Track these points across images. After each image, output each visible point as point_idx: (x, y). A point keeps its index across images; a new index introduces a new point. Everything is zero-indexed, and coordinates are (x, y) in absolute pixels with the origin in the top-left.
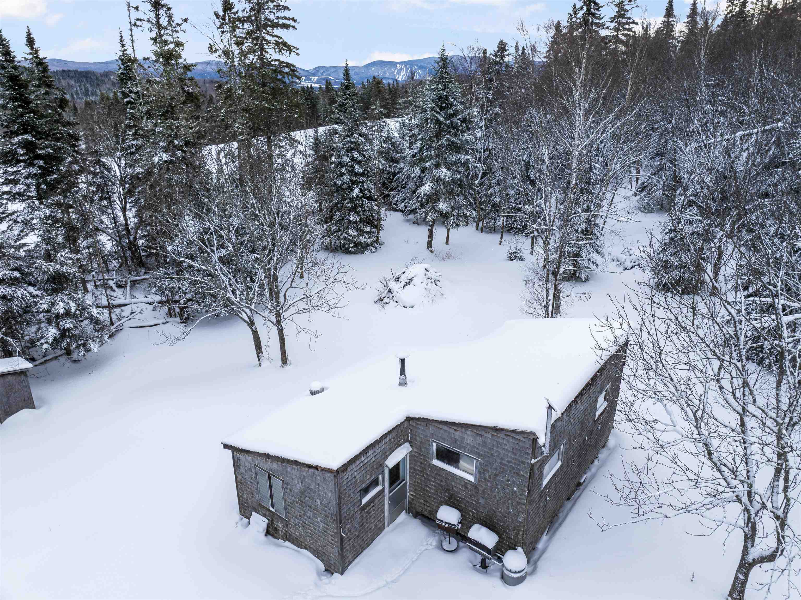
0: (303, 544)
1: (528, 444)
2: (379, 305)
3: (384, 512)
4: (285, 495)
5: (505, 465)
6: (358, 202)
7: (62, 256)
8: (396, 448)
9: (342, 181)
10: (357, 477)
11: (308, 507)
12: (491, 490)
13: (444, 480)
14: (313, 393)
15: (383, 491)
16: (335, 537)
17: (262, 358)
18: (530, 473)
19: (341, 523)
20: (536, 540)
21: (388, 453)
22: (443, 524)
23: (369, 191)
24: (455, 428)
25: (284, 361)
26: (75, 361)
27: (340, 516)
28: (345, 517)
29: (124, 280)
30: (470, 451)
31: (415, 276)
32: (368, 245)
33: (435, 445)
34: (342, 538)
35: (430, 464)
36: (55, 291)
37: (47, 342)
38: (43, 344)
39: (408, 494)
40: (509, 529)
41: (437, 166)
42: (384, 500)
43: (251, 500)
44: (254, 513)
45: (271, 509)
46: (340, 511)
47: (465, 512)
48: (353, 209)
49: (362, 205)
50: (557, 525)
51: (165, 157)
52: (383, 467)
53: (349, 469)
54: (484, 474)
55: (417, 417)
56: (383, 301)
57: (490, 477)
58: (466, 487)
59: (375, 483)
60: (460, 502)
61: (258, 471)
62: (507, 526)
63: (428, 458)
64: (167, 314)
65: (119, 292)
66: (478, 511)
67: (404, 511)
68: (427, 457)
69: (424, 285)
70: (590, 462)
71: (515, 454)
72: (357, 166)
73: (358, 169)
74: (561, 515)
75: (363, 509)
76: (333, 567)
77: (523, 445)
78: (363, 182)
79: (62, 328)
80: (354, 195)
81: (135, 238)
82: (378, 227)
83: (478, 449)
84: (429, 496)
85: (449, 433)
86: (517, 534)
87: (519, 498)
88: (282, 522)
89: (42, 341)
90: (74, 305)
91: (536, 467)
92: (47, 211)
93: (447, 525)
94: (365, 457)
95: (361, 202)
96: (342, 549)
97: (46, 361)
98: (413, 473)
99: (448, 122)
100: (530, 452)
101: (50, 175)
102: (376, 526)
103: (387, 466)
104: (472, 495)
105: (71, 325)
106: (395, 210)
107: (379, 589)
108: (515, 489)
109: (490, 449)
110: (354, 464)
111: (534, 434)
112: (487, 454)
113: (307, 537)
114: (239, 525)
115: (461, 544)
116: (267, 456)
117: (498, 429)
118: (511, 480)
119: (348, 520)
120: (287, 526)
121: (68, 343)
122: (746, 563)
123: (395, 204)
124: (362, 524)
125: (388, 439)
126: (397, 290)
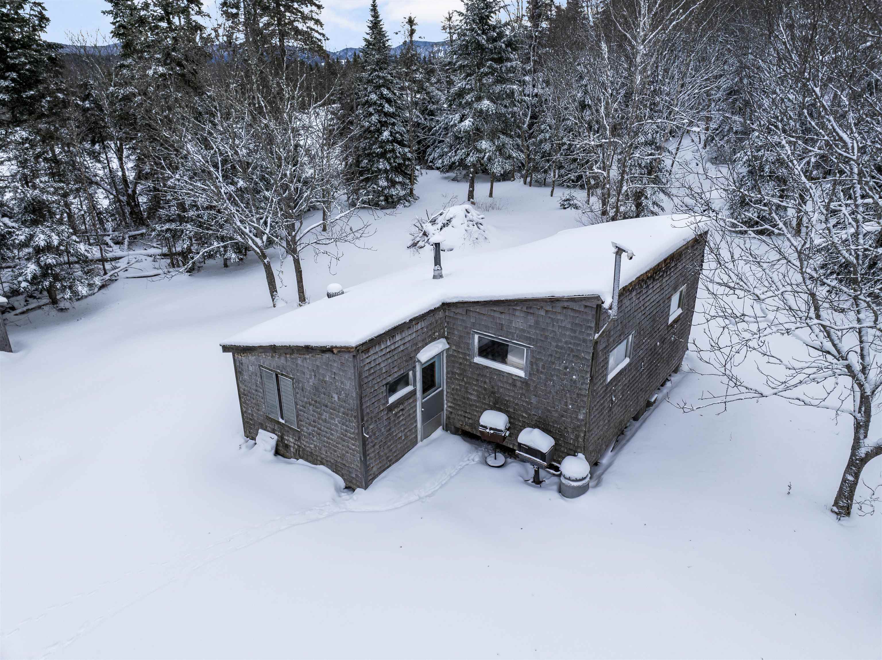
0: (319, 458)
1: (590, 315)
2: (412, 249)
3: (416, 421)
4: (296, 398)
5: (562, 348)
6: (389, 147)
7: (41, 182)
8: (430, 342)
9: (370, 123)
10: (382, 365)
11: (323, 408)
12: (545, 385)
13: (488, 381)
14: (329, 296)
15: (413, 393)
16: (356, 440)
17: (277, 298)
18: (593, 354)
19: (363, 420)
21: (420, 345)
22: (488, 430)
23: (401, 135)
24: (501, 309)
25: (302, 299)
26: (62, 310)
27: (362, 410)
28: (368, 413)
29: (121, 235)
30: (519, 338)
31: (454, 217)
32: (400, 199)
33: (476, 337)
34: (364, 440)
35: (471, 362)
36: (35, 223)
37: (26, 280)
38: (21, 282)
39: (445, 406)
40: (568, 432)
41: (479, 99)
42: (416, 406)
43: (257, 414)
44: (260, 431)
45: (281, 420)
46: (361, 404)
47: (514, 419)
48: (383, 155)
49: (393, 151)
50: (624, 442)
51: (161, 70)
52: (415, 362)
53: (372, 352)
54: (537, 364)
55: (455, 300)
56: (418, 245)
57: (543, 367)
58: (515, 386)
59: (404, 381)
60: (508, 407)
61: (264, 373)
62: (565, 428)
63: (469, 355)
64: (169, 265)
65: (116, 247)
66: (530, 415)
67: (441, 427)
68: (467, 355)
69: (465, 226)
70: (661, 381)
71: (575, 332)
72: (386, 105)
73: (387, 108)
74: (628, 433)
75: (391, 408)
76: (354, 481)
77: (585, 317)
78: (394, 124)
79: (42, 264)
80: (384, 138)
81: (134, 191)
82: (412, 179)
83: (528, 332)
84: (471, 405)
85: (493, 318)
86: (577, 437)
87: (580, 389)
88: (293, 435)
89: (20, 279)
90: (57, 237)
91: (601, 347)
92: (24, 133)
93: (492, 432)
94: (392, 342)
95: (391, 147)
96: (365, 454)
97: (28, 311)
98: (450, 378)
99: (490, 46)
100: (593, 325)
101: (26, 92)
102: (406, 437)
103: (419, 361)
104: (522, 394)
105: (54, 261)
106: (431, 168)
107: (410, 503)
108: (574, 377)
109: (544, 330)
110: (377, 347)
111: (598, 298)
112: (539, 337)
113: (323, 448)
114: (244, 447)
115: (509, 460)
117: (553, 301)
118: (570, 366)
119: (371, 418)
120: (299, 438)
121: (51, 282)
122: (857, 460)
123: (431, 162)
124: (390, 429)
125: (419, 326)
126: (434, 232)
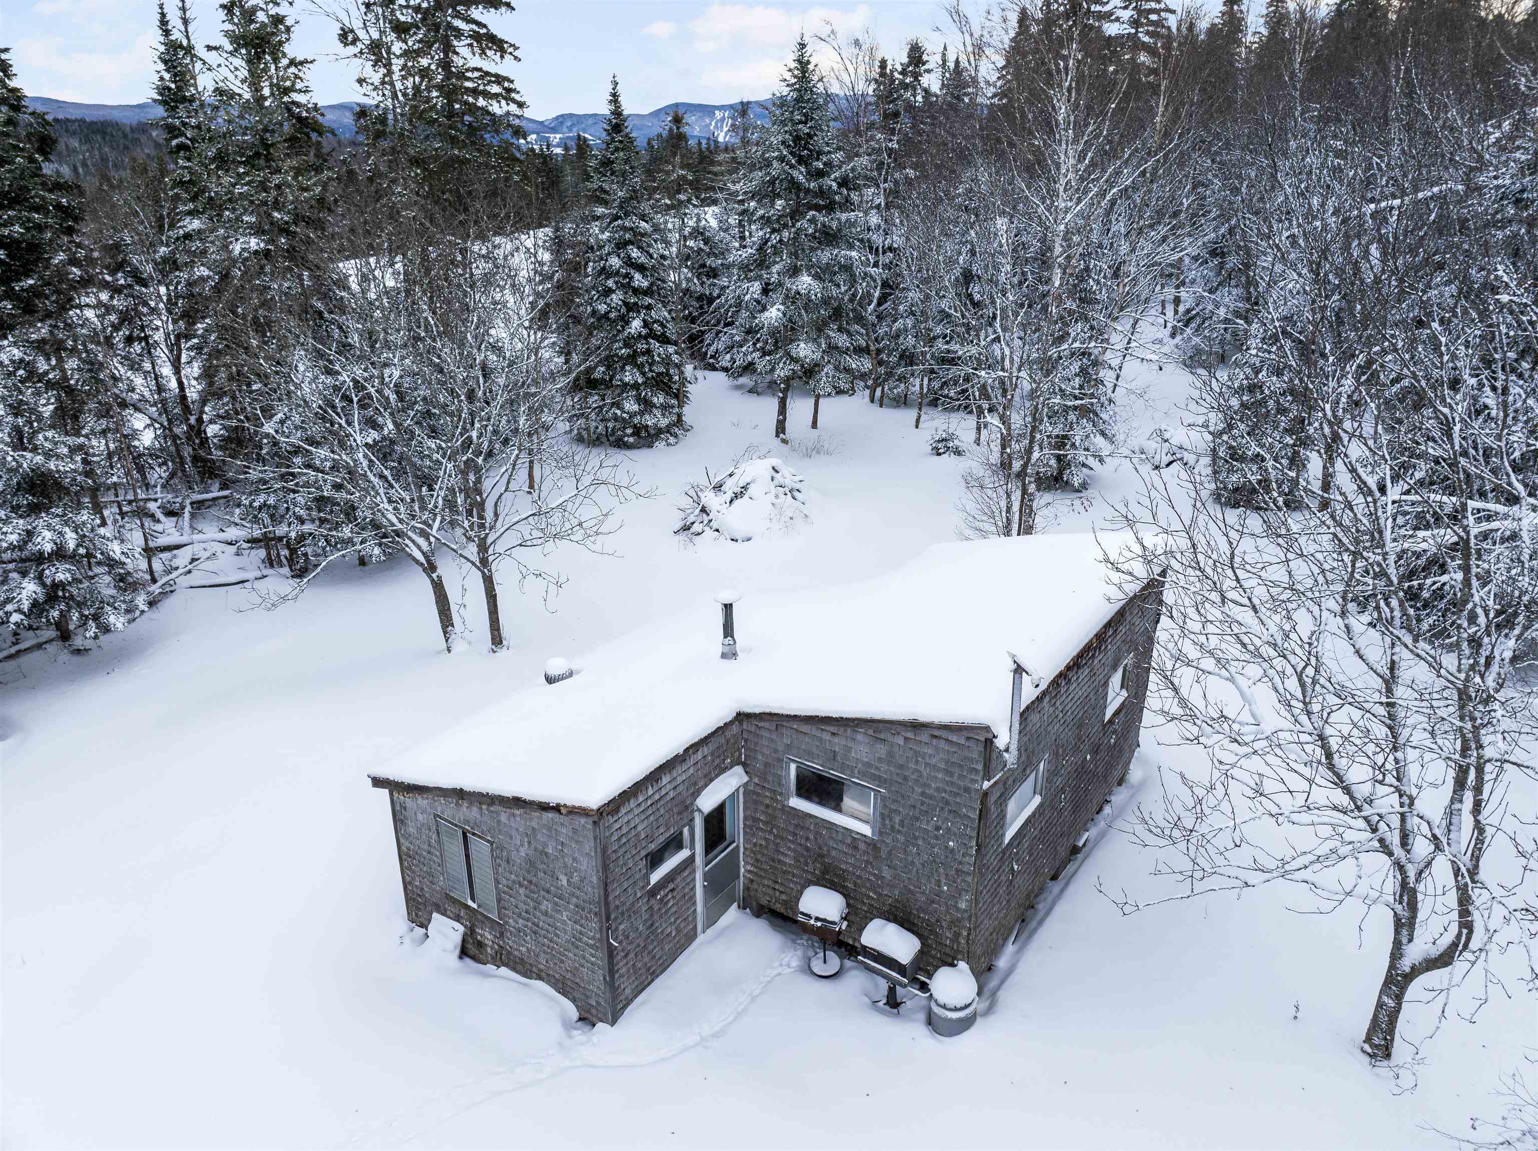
0: (534, 969)
1: (976, 752)
2: (682, 537)
3: (694, 903)
4: (496, 873)
5: (931, 797)
6: (641, 346)
7: (46, 439)
8: (717, 776)
9: (609, 305)
10: (640, 828)
11: (543, 893)
12: (905, 851)
13: (812, 837)
14: (550, 680)
15: (691, 859)
16: (597, 949)
17: (453, 636)
18: (981, 811)
19: (608, 919)
20: (995, 951)
21: (701, 783)
22: (812, 922)
23: (663, 326)
24: (832, 729)
25: (497, 639)
26: (78, 652)
27: (607, 904)
28: (617, 907)
29: (179, 500)
30: (863, 775)
31: (753, 481)
32: (660, 431)
33: (793, 766)
34: (611, 950)
35: (784, 806)
36: (35, 509)
37: (19, 611)
38: (11, 613)
39: (742, 870)
40: (941, 927)
41: (794, 271)
42: (694, 879)
43: (431, 889)
44: (435, 915)
45: (470, 903)
46: (606, 895)
47: (855, 899)
48: (632, 359)
49: (648, 352)
50: (1034, 924)
51: (254, 243)
52: (693, 812)
53: (623, 811)
54: (891, 820)
55: (757, 711)
56: (692, 530)
57: (902, 823)
58: (856, 848)
59: (676, 843)
60: (845, 880)
61: (443, 828)
62: (938, 921)
63: (781, 794)
64: (263, 561)
65: (168, 523)
66: (880, 895)
67: (736, 904)
68: (778, 793)
69: (771, 496)
70: (1095, 808)
71: (951, 774)
72: (637, 276)
73: (639, 280)
74: (1042, 907)
75: (653, 893)
76: (594, 1012)
77: (966, 753)
78: (649, 308)
79: (48, 581)
80: (633, 331)
81: (200, 420)
82: (680, 396)
83: (877, 768)
84: (784, 872)
85: (821, 740)
86: (957, 935)
87: (960, 863)
88: (492, 928)
89: (9, 607)
90: (74, 535)
91: (992, 799)
92: (15, 351)
93: (819, 924)
94: (656, 788)
95: (645, 346)
96: (612, 971)
97: (19, 652)
98: (751, 827)
99: (812, 184)
100: (980, 767)
101: (20, 280)
102: (679, 931)
103: (699, 810)
104: (867, 862)
105: (68, 575)
106: (713, 368)
107: (686, 1049)
108: (951, 843)
109: (901, 767)
110: (632, 801)
111: (987, 729)
112: (896, 778)
113: (542, 955)
114: (407, 940)
115: (848, 963)
116: (460, 794)
117: (916, 726)
118: (944, 826)
119: (622, 914)
120: (502, 934)
121: (61, 611)
122: (1398, 975)
123: (712, 357)
124: (652, 925)
125: (699, 755)
126: (719, 508)
